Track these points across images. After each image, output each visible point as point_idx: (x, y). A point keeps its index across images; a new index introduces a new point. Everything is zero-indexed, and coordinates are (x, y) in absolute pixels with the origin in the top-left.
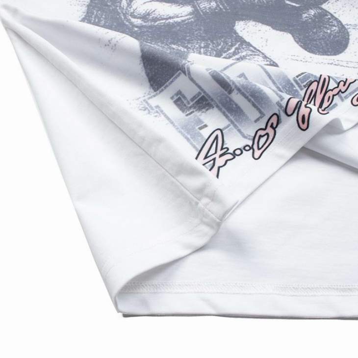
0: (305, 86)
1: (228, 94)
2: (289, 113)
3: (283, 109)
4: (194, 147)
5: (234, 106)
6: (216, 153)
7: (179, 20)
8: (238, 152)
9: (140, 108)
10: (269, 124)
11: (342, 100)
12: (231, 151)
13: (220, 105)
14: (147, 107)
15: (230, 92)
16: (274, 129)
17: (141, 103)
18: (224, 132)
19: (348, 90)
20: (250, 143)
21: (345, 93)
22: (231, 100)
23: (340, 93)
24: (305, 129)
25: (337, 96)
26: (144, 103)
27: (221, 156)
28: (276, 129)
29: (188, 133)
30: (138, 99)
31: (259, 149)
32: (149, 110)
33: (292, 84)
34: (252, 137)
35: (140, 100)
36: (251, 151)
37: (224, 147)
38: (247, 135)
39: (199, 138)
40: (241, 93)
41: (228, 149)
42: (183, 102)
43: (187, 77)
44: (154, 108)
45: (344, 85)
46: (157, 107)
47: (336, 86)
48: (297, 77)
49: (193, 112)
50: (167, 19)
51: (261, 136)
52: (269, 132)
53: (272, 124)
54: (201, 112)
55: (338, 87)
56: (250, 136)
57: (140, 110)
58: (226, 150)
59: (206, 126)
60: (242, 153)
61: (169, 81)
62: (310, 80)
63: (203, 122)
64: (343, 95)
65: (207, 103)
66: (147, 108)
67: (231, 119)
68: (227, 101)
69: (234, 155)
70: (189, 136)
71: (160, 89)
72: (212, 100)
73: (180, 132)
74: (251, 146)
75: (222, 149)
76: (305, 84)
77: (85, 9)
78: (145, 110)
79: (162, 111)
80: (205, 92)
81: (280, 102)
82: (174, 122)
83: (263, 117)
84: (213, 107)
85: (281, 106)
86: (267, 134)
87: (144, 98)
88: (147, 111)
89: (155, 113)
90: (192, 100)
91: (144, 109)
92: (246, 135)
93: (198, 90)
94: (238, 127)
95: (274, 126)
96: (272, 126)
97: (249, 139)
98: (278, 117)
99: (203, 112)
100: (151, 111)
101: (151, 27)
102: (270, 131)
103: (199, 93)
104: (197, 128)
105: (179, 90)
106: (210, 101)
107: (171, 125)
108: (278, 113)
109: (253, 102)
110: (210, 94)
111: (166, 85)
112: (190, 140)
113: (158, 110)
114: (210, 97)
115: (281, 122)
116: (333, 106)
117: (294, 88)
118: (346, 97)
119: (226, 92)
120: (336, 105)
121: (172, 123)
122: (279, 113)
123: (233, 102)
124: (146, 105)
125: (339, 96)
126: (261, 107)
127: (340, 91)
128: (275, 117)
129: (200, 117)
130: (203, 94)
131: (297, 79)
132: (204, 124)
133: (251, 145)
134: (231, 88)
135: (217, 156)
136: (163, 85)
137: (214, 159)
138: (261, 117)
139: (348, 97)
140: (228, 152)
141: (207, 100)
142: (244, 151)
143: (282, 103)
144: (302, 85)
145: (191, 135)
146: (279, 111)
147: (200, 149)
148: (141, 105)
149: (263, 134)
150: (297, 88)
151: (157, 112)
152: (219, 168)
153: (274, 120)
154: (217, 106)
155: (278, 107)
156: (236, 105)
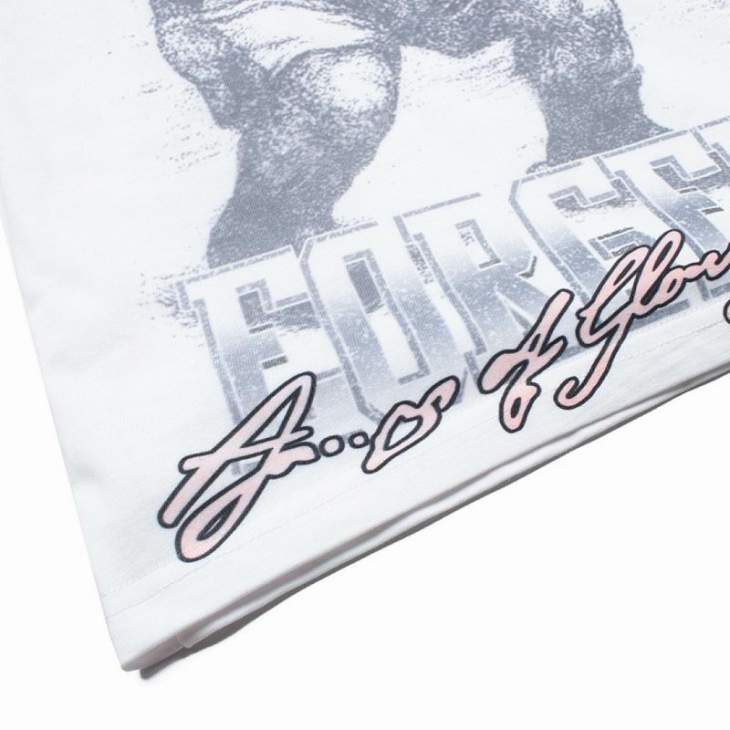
0: (615, 254)
1: (364, 313)
2: (487, 386)
3: (475, 372)
4: (234, 409)
5: (366, 336)
6: (278, 435)
8: (332, 446)
9: (162, 298)
10: (432, 398)
11: (705, 296)
12: (316, 440)
13: (335, 327)
14: (178, 299)
16: (440, 412)
17: (168, 289)
18: (318, 383)
19: (724, 277)
20: (371, 430)
21: (715, 282)
22: (365, 323)
23: (704, 278)
24: (512, 428)
25: (694, 283)
26: (176, 290)
27: (287, 447)
28: (444, 414)
29: (234, 372)
30: (166, 278)
31: (387, 447)
32: (177, 308)
33: (585, 250)
34: (381, 414)
35: (169, 280)
36: (367, 449)
37: (304, 425)
38: (372, 406)
39: (255, 388)
40: (396, 315)
41: (311, 431)
42: (259, 303)
43: (299, 260)
44: (191, 304)
45: (718, 262)
46: (200, 303)
47: (698, 260)
48: (600, 238)
49: (270, 326)
51: (402, 419)
52: (424, 415)
53: (439, 399)
54: (286, 329)
55: (700, 263)
56: (376, 411)
57: (160, 302)
58: (305, 433)
59: (283, 360)
60: (341, 449)
61: (253, 258)
62: (631, 243)
63: (281, 352)
64: (710, 285)
65: (311, 316)
66: (176, 302)
67: (346, 359)
68: (355, 323)
69: (320, 452)
70: (232, 380)
71: (224, 267)
72: (324, 314)
73: (218, 367)
74: (370, 436)
75: (297, 428)
76: (617, 249)
78: (169, 305)
79: (204, 315)
80: (316, 297)
81: (474, 355)
82: (218, 344)
83: (422, 376)
84: (319, 327)
85: (472, 365)
86: (420, 419)
87: (180, 279)
88: (171, 309)
89: (188, 316)
90: (280, 303)
91: (167, 302)
92: (368, 406)
94: (356, 381)
95: (442, 405)
96: (436, 404)
97: (372, 418)
98: (458, 387)
99: (291, 331)
100: (182, 310)
102: (428, 414)
103: (304, 295)
104: (261, 362)
105: (263, 280)
106: (317, 316)
107: (207, 349)
108: (461, 378)
109: (412, 337)
110: (325, 302)
111: (241, 262)
112: (231, 390)
113: (197, 310)
114: (322, 307)
115: (460, 401)
116: (677, 305)
117: (590, 257)
118: (716, 292)
119: (363, 309)
120: (686, 304)
121: (212, 344)
122: (464, 380)
123: (369, 328)
124: (178, 294)
125: (699, 284)
126: (428, 352)
127: (705, 273)
128: (450, 386)
129: (279, 339)
130: (310, 299)
131: (600, 242)
132: (282, 355)
133: (370, 433)
134: (379, 301)
135: (277, 444)
136: (235, 261)
137: (266, 453)
138: (418, 375)
139: (722, 293)
140: (308, 440)
141: (312, 312)
142: (347, 446)
143: (477, 358)
144: (610, 252)
145: (238, 377)
146: (466, 373)
147: (243, 417)
148: (166, 292)
149: (408, 416)
150: (595, 255)
151: (194, 315)
152: (269, 477)
153: (445, 392)
154: (328, 328)
155: (465, 365)
156: (371, 334)
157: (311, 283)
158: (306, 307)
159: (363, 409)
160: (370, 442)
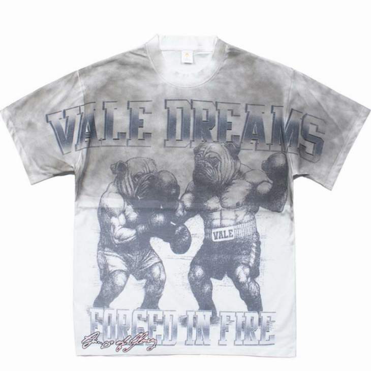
2: (117, 344)
3: (116, 341)
4: (91, 332)
6: (94, 338)
7: (130, 239)
8: (99, 342)
10: (110, 342)
11: (146, 345)
13: (104, 326)
15: (109, 325)
17: (88, 308)
18: (100, 334)
23: (147, 342)
24: (117, 351)
25: (145, 343)
27: (95, 340)
29: (92, 326)
30: (88, 306)
32: (88, 312)
33: (136, 329)
37: (97, 338)
39: (94, 331)
40: (111, 328)
42: (97, 316)
43: (103, 311)
46: (91, 313)
48: (139, 328)
49: (97, 321)
50: (126, 239)
51: (106, 343)
55: (148, 340)
57: (87, 310)
59: (97, 328)
62: (142, 332)
63: (97, 326)
67: (104, 332)
68: (106, 326)
69: (97, 342)
77: (99, 234)
79: (91, 315)
82: (92, 321)
84: (102, 325)
89: (89, 314)
90: (99, 318)
93: (102, 317)
94: (104, 335)
95: (111, 344)
98: (114, 343)
99: (99, 324)
101: (121, 244)
102: (109, 344)
104: (95, 327)
105: (98, 313)
106: (103, 323)
107: (90, 321)
108: (114, 341)
110: (104, 321)
116: (142, 344)
124: (89, 310)
126: (112, 336)
137: (93, 340)
138: (110, 339)
140: (97, 340)
144: (139, 331)
145: (93, 328)
147: (92, 334)
150: (137, 331)
152: (92, 343)
153: (112, 342)
156: (107, 329)
157: (104, 317)
158: (102, 320)
159: (103, 340)
160: (102, 344)
